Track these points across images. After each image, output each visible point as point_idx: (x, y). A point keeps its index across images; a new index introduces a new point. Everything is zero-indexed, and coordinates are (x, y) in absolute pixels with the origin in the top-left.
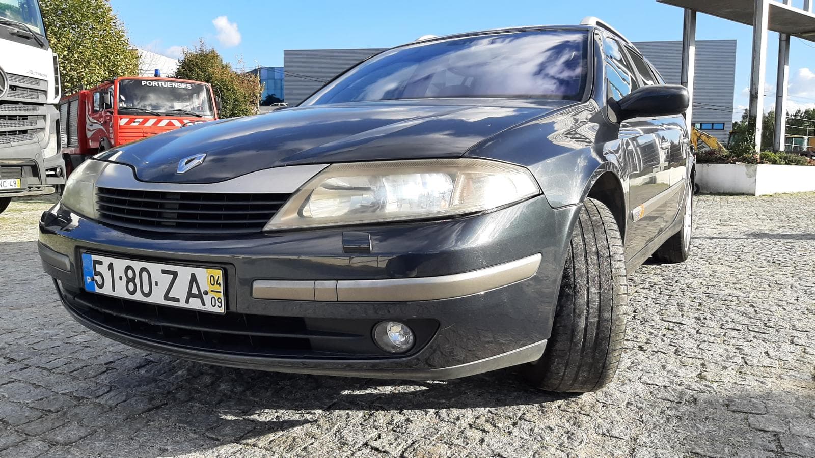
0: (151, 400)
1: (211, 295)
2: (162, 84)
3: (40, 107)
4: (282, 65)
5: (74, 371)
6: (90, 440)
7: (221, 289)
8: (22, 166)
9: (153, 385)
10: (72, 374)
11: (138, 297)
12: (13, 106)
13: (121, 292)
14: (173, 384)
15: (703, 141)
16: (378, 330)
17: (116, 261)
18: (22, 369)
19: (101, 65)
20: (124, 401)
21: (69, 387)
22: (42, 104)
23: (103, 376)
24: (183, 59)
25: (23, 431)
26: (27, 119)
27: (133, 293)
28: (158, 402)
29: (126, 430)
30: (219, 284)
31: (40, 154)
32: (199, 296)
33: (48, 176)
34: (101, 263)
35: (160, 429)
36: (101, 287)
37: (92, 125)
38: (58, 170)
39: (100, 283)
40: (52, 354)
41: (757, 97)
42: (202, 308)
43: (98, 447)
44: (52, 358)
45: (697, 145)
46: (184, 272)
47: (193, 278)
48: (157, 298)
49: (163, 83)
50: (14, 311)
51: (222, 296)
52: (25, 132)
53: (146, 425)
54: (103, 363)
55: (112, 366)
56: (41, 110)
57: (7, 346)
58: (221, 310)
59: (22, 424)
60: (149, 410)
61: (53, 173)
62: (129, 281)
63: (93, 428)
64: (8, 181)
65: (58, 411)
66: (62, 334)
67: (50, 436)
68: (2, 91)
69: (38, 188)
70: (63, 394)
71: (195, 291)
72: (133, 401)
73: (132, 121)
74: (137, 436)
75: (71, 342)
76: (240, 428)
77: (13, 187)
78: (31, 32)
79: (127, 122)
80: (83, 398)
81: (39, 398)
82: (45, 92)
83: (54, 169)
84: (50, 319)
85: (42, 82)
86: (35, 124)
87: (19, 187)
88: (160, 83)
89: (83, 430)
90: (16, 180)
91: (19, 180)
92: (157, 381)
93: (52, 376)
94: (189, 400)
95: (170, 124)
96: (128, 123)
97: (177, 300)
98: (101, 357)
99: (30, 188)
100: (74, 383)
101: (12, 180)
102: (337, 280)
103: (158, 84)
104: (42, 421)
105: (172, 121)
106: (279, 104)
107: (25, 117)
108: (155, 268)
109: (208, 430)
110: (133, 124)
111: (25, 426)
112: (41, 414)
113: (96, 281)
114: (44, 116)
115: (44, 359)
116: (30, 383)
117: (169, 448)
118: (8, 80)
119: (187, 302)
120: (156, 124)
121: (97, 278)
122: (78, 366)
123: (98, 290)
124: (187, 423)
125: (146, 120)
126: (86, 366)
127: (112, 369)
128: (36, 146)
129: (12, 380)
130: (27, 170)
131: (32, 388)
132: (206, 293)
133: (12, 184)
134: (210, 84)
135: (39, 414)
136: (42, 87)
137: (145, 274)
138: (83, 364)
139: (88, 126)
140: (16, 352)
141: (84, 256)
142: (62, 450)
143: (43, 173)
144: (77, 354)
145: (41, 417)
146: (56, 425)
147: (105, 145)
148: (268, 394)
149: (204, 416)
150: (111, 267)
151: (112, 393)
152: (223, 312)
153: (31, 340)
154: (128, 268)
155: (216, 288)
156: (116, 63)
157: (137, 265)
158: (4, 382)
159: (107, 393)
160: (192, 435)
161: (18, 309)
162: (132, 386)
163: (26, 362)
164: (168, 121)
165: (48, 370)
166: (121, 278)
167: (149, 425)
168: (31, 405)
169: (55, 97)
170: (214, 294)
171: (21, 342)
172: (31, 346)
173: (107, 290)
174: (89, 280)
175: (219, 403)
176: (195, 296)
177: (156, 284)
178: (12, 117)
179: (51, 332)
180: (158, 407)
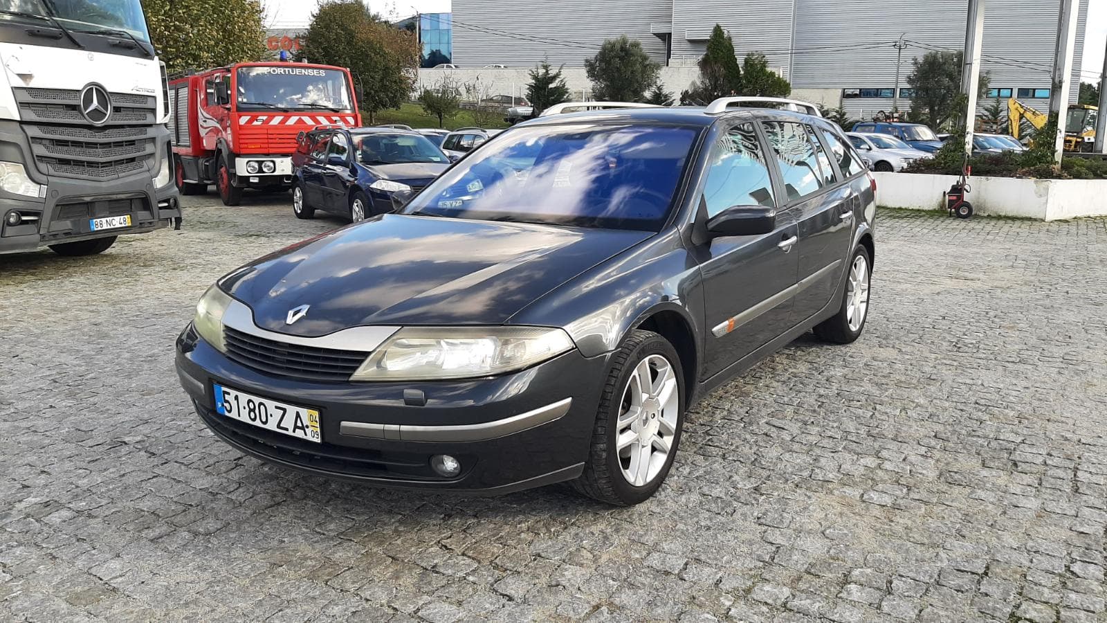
0: (274, 496)
1: (311, 429)
2: (288, 71)
3: (149, 129)
4: (449, 10)
5: (208, 466)
6: (225, 531)
7: (318, 425)
8: (131, 200)
9: (274, 483)
10: (206, 469)
11: (258, 423)
12: (117, 130)
13: (245, 418)
14: (291, 482)
15: (1028, 121)
16: (433, 460)
17: (240, 394)
18: (162, 464)
19: (213, 24)
20: (251, 498)
21: (204, 482)
22: (150, 125)
23: (233, 472)
24: (318, 12)
25: (172, 523)
26: (134, 144)
27: (254, 420)
28: (278, 499)
29: (253, 523)
30: (317, 422)
31: (151, 184)
32: (302, 428)
33: (161, 208)
34: (229, 394)
35: (280, 524)
36: (230, 411)
37: (205, 121)
38: (172, 201)
39: (229, 409)
40: (187, 448)
41: (1061, 87)
42: (305, 437)
43: (232, 538)
44: (187, 452)
45: (1019, 126)
46: (292, 410)
47: (298, 415)
48: (272, 426)
49: (290, 70)
50: (146, 397)
51: (319, 430)
52: (133, 160)
53: (269, 520)
54: (232, 459)
55: (240, 462)
56: (151, 132)
57: (146, 438)
58: (319, 441)
59: (170, 517)
60: (271, 506)
61: (166, 204)
62: (251, 410)
63: (227, 522)
64: (117, 219)
65: (198, 506)
66: (194, 426)
67: (194, 527)
68: (106, 115)
69: (150, 223)
70: (200, 489)
71: (299, 424)
72: (258, 497)
73: (254, 118)
74: (261, 529)
75: (203, 435)
76: (342, 525)
77: (123, 225)
78: (134, 40)
79: (248, 121)
80: (217, 494)
81: (182, 493)
82: (153, 111)
83: (167, 201)
84: (181, 408)
85: (149, 99)
86: (144, 150)
87: (130, 225)
88: (287, 69)
89: (219, 522)
90: (126, 216)
91: (129, 216)
92: (278, 478)
93: (190, 471)
94: (304, 499)
95: (300, 121)
96: (250, 121)
97: (287, 429)
98: (231, 452)
99: (141, 224)
100: (209, 478)
101: (122, 217)
102: (400, 425)
103: (285, 71)
104: (186, 514)
105: (303, 118)
106: (445, 65)
107: (132, 143)
108: (271, 404)
109: (316, 525)
110: (255, 123)
111: (173, 518)
112: (184, 508)
113: (226, 407)
114: (153, 140)
115: (181, 454)
116: (171, 478)
117: (286, 539)
118: (112, 101)
119: (294, 431)
120: (283, 122)
121: (226, 404)
122: (211, 461)
123: (227, 414)
124: (301, 519)
125: (271, 118)
126: (218, 462)
127: (241, 465)
128: (147, 175)
129: (155, 475)
130: (136, 204)
131: (174, 483)
132: (307, 427)
133: (122, 221)
134: (348, 69)
135: (181, 508)
136: (149, 105)
137: (262, 407)
138: (215, 459)
139: (201, 122)
140: (155, 445)
141: (216, 387)
142: (203, 539)
143: (156, 205)
144: (209, 449)
145: (185, 511)
146: (198, 518)
147: (222, 148)
148: (370, 494)
149: (315, 513)
150: (236, 398)
151: (241, 490)
152: (319, 442)
153: (167, 433)
154: (250, 401)
155: (314, 424)
156: (232, 19)
157: (257, 400)
158: (149, 477)
159: (236, 489)
160: (304, 529)
161: (149, 394)
162: (257, 483)
163: (165, 456)
164: (298, 118)
165: (185, 465)
166: (244, 408)
167: (271, 520)
168: (175, 500)
169: (165, 115)
170: (313, 428)
171: (158, 434)
172: (167, 439)
173: (234, 415)
174: (220, 405)
175: (328, 502)
176: (299, 428)
177: (271, 415)
178: (119, 144)
179: (184, 423)
180: (279, 504)
